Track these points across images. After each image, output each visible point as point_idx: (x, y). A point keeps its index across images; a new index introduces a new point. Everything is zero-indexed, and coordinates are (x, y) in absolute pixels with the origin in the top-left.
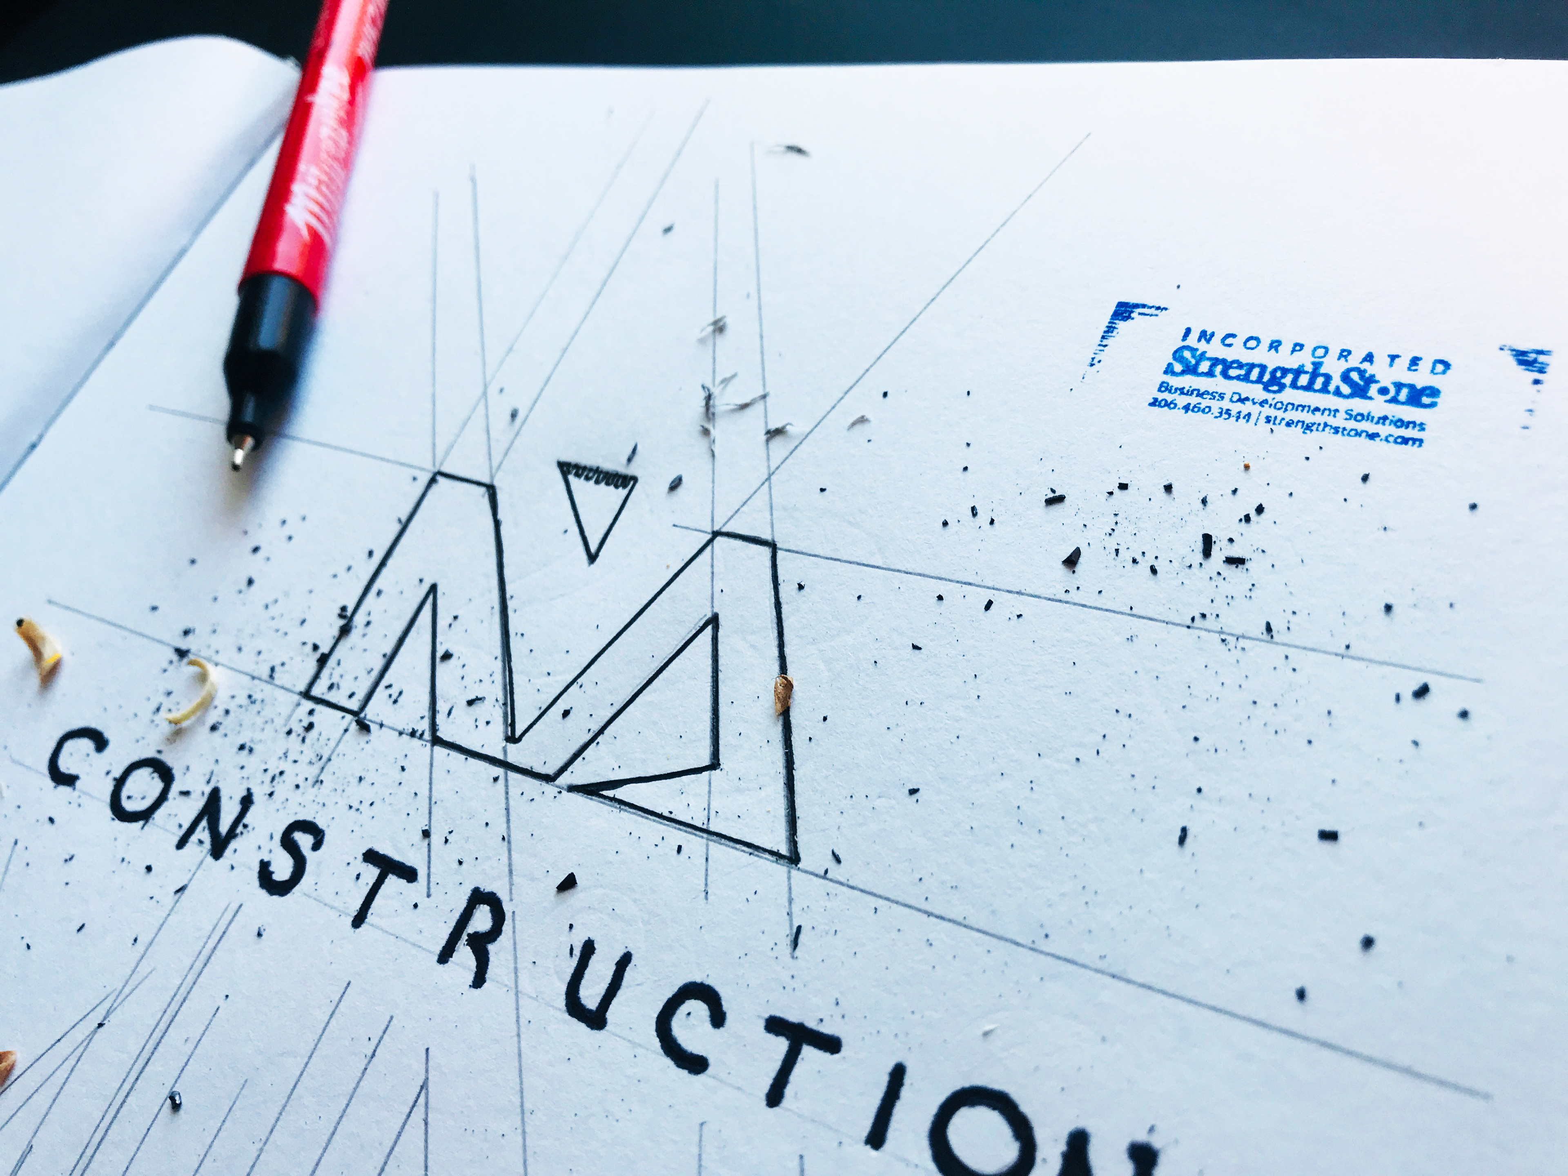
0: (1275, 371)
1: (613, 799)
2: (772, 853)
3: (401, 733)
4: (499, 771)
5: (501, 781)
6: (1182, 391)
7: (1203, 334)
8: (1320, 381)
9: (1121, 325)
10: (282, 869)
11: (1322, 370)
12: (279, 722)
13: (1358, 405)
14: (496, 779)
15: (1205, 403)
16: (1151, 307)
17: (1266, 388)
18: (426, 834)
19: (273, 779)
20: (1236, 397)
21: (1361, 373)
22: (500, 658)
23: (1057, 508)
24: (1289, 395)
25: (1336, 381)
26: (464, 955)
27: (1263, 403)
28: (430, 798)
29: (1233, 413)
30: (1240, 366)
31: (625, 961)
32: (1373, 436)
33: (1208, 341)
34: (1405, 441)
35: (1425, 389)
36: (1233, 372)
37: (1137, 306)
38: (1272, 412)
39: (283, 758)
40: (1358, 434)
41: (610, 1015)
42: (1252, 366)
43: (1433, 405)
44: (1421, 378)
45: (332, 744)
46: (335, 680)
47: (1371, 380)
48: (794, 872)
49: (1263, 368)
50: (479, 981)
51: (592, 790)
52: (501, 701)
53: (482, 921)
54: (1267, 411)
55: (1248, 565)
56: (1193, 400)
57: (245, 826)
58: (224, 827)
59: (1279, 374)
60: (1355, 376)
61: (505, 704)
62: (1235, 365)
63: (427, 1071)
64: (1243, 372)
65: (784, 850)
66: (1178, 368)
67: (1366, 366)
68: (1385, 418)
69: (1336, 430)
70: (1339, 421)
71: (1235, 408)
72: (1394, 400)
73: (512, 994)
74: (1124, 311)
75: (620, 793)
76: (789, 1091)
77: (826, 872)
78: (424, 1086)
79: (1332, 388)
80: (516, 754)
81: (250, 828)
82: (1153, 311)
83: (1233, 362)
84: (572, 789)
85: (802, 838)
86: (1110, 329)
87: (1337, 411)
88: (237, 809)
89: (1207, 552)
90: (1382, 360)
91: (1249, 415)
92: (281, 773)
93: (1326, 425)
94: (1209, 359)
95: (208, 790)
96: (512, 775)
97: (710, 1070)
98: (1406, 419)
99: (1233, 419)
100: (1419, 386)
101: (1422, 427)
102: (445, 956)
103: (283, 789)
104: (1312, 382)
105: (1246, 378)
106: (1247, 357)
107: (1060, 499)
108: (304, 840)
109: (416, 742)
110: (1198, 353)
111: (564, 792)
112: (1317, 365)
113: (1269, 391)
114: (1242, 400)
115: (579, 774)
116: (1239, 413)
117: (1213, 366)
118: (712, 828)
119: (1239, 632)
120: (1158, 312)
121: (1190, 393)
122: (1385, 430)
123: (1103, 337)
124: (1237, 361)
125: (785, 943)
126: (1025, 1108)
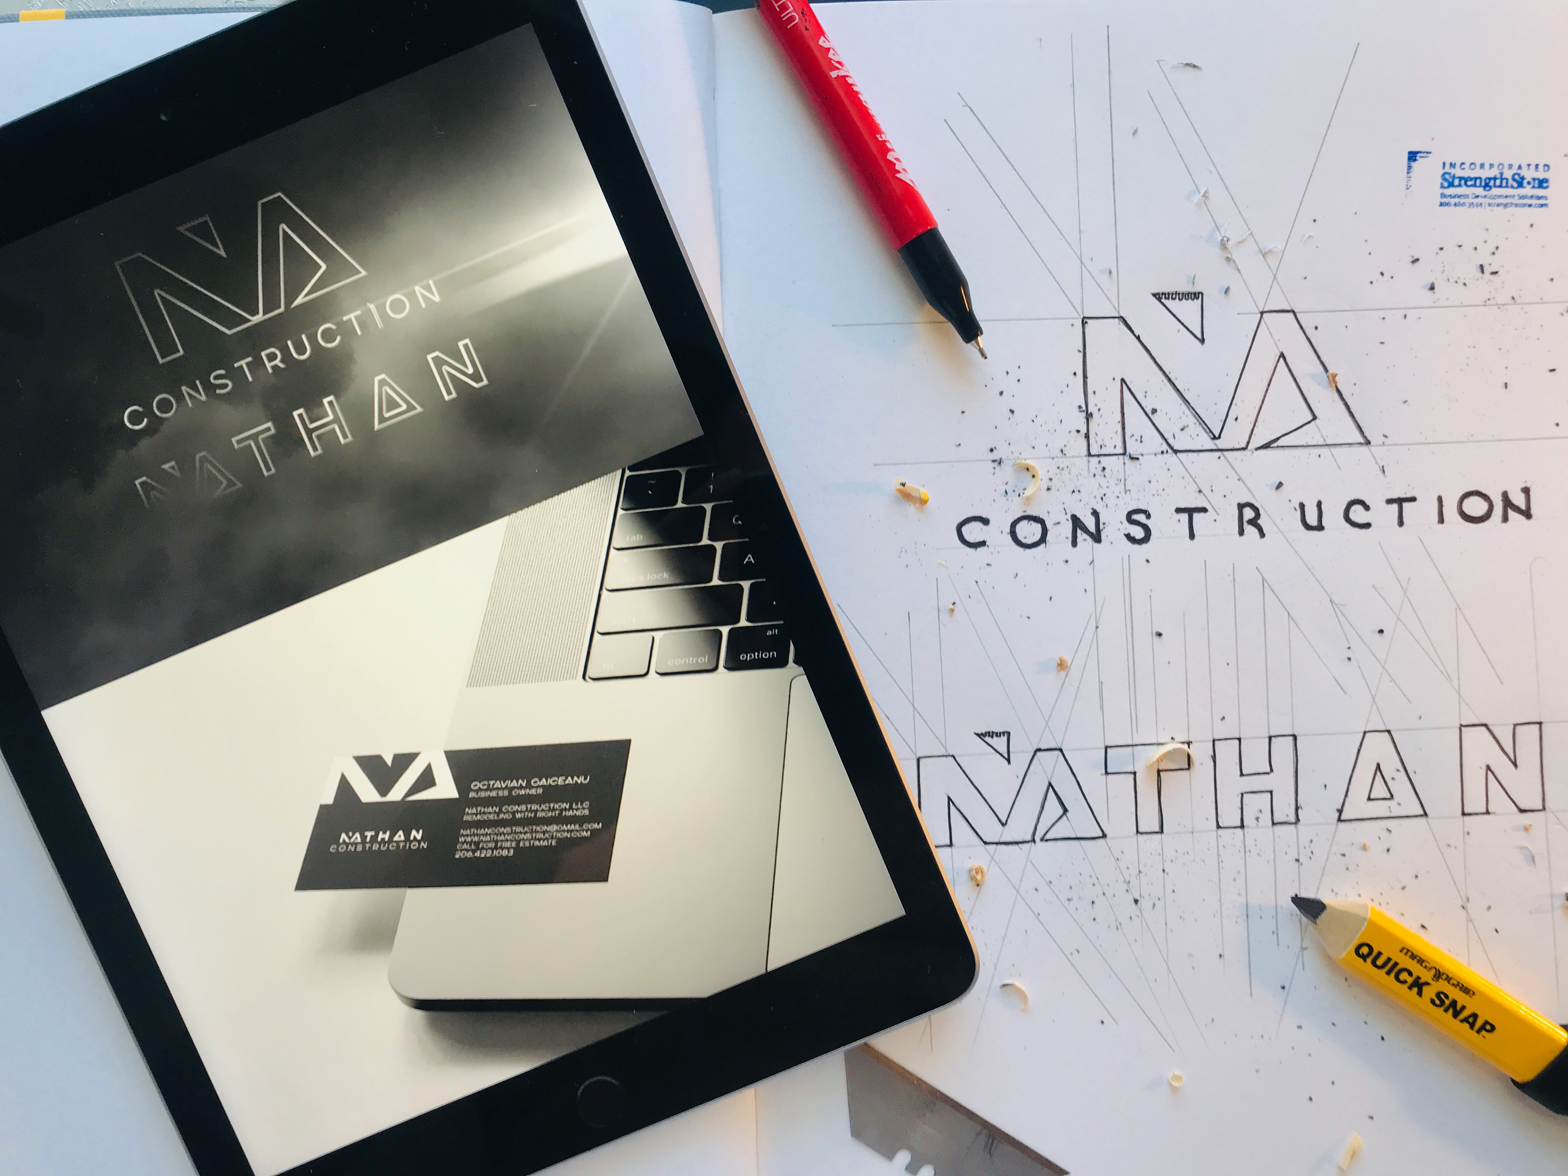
0: (1485, 180)
1: (1278, 447)
2: (1358, 444)
3: (1155, 455)
4: (1218, 454)
5: (1222, 457)
6: (1451, 196)
7: (1451, 164)
8: (1504, 182)
9: (1414, 164)
10: (1139, 533)
11: (1504, 176)
12: (1085, 473)
13: (1521, 191)
14: (1219, 458)
15: (1462, 200)
16: (1424, 152)
17: (1484, 189)
18: (1200, 491)
19: (1102, 499)
20: (1474, 196)
21: (1519, 175)
22: (1183, 404)
23: (1417, 264)
24: (1495, 191)
25: (1511, 182)
26: (1248, 529)
27: (1485, 197)
28: (1191, 476)
29: (1475, 204)
30: (1471, 179)
31: (1319, 504)
32: (1530, 206)
33: (1454, 167)
34: (1542, 206)
35: (1543, 179)
36: (1469, 183)
37: (1417, 153)
38: (1491, 201)
39: (1100, 488)
40: (1524, 205)
41: (1324, 524)
42: (1476, 179)
43: (1547, 187)
44: (1541, 175)
45: (1122, 472)
46: (1100, 442)
47: (1523, 178)
48: (1370, 448)
49: (1480, 178)
50: (1262, 534)
51: (1266, 446)
52: (1197, 423)
53: (1249, 514)
54: (1488, 201)
55: (1499, 274)
56: (1457, 200)
57: (1104, 524)
58: (1092, 528)
59: (1487, 181)
60: (1516, 177)
61: (1200, 424)
62: (1469, 179)
63: (1261, 574)
64: (1472, 183)
65: (1362, 441)
66: (1446, 184)
67: (1519, 172)
68: (1532, 197)
69: (1516, 205)
70: (1516, 201)
71: (1476, 201)
72: (1533, 187)
73: (1280, 534)
74: (1413, 156)
75: (1279, 443)
76: (1405, 520)
77: (1384, 443)
78: (1264, 579)
79: (1509, 184)
80: (1220, 444)
81: (1106, 524)
82: (1425, 155)
83: (1467, 178)
84: (1258, 449)
85: (1366, 434)
86: (1410, 167)
87: (1514, 196)
88: (1093, 519)
89: (1483, 272)
90: (1524, 167)
91: (1481, 204)
92: (1105, 495)
93: (1512, 204)
94: (1459, 177)
95: (1069, 517)
96: (1225, 453)
97: (1372, 525)
98: (1540, 195)
99: (1475, 207)
100: (1541, 178)
101: (1546, 198)
102: (1241, 532)
103: (1111, 500)
104: (1501, 183)
105: (1475, 185)
106: (1473, 174)
107: (1417, 260)
108: (1141, 518)
109: (1165, 455)
110: (1452, 175)
111: (1255, 452)
112: (1502, 174)
113: (1487, 190)
114: (1477, 197)
115: (1257, 441)
116: (1477, 203)
117: (1460, 181)
118: (1329, 442)
119: (1502, 303)
120: (1428, 155)
121: (1454, 197)
122: (1533, 202)
123: (1408, 173)
124: (1469, 177)
125: (1380, 473)
126: (1484, 492)
